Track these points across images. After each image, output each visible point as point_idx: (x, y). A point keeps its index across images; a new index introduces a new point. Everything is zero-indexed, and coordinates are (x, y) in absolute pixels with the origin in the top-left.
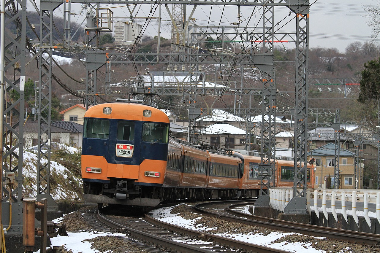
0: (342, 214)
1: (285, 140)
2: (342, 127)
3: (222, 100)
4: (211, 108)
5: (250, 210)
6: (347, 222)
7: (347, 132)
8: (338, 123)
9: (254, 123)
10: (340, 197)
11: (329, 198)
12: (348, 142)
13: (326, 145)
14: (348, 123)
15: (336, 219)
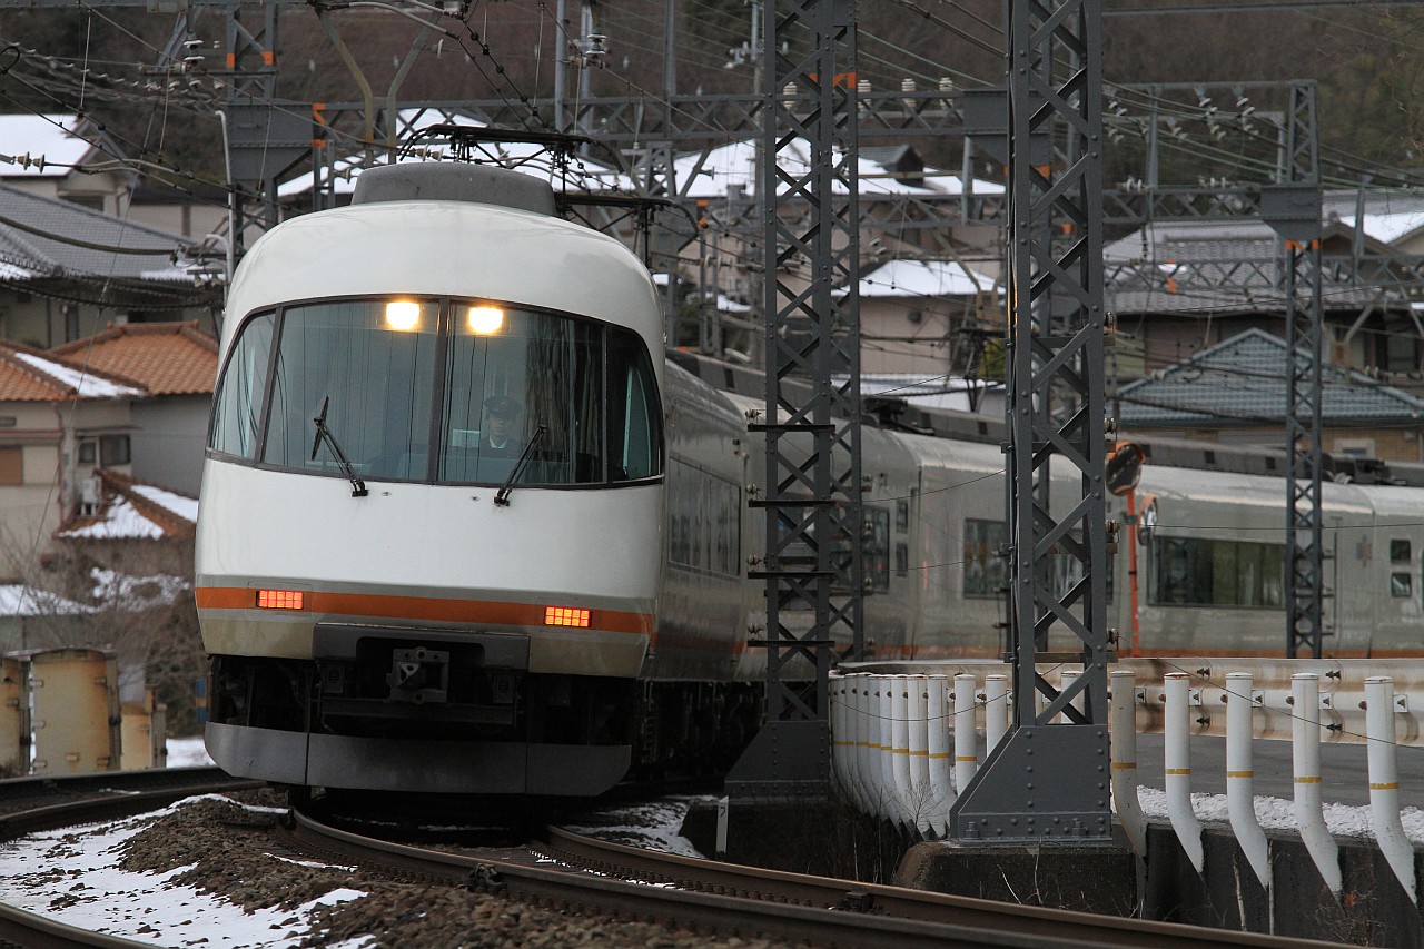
1: (917, 319)
2: (1334, 215)
3: (475, 37)
4: (390, 100)
5: (698, 828)
6: (1414, 900)
7: (1372, 245)
8: (1305, 182)
9: (701, 203)
10: (1353, 715)
11: (1278, 723)
12: (1376, 318)
13: (1217, 347)
14: (1378, 181)
15: (1332, 877)
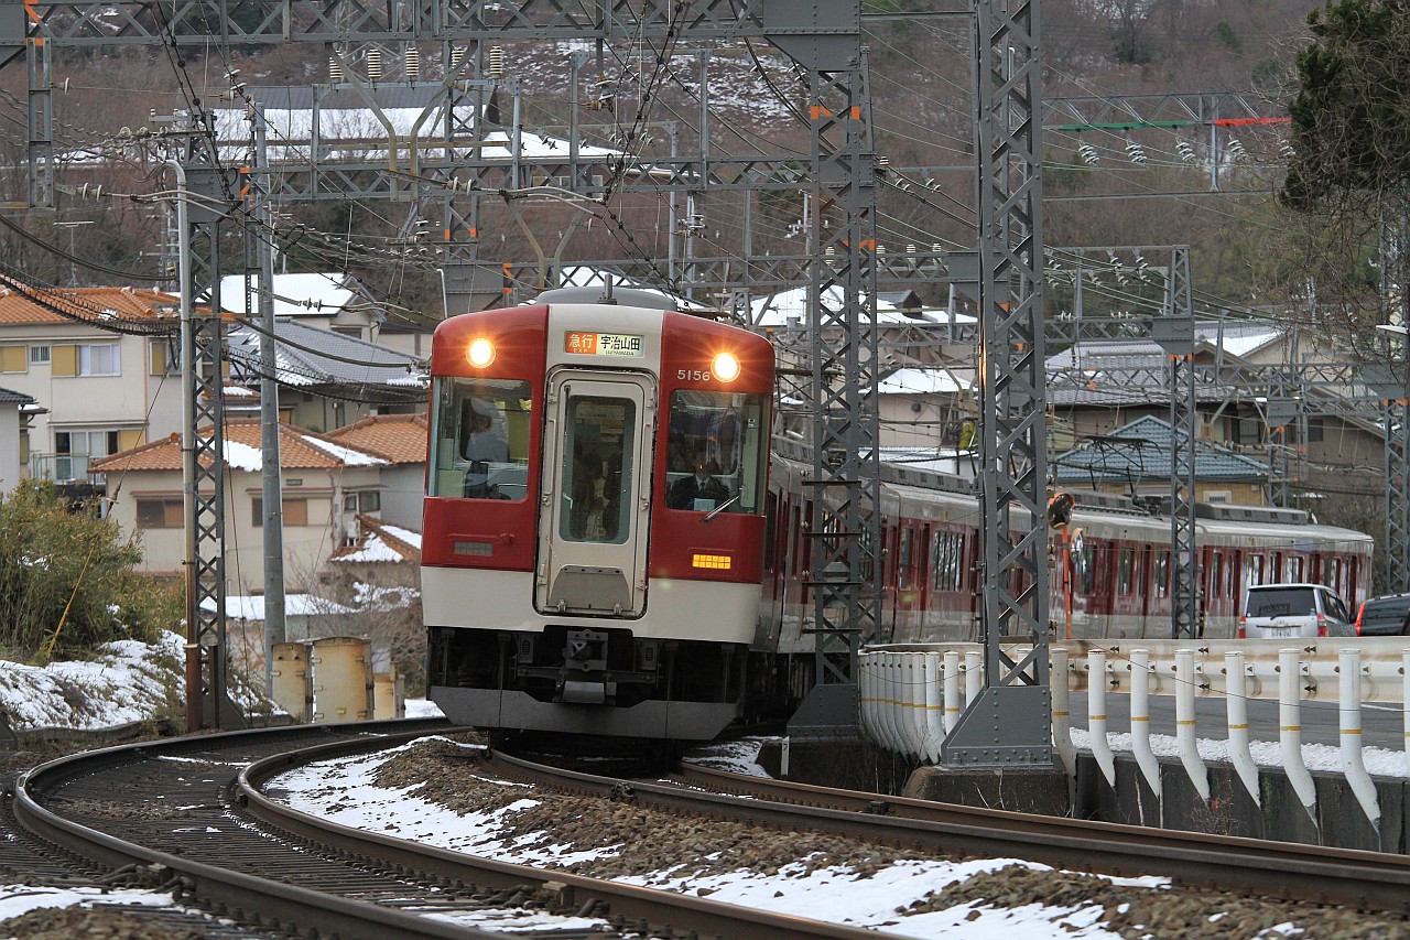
0: (1231, 765)
1: (918, 409)
2: (1203, 337)
3: (614, 217)
4: (556, 261)
5: (768, 758)
6: (1259, 804)
7: (1229, 357)
8: (1183, 315)
9: (769, 330)
10: (1217, 678)
11: (1165, 684)
12: (1232, 407)
13: (1125, 427)
14: (1233, 314)
15: (1203, 790)
